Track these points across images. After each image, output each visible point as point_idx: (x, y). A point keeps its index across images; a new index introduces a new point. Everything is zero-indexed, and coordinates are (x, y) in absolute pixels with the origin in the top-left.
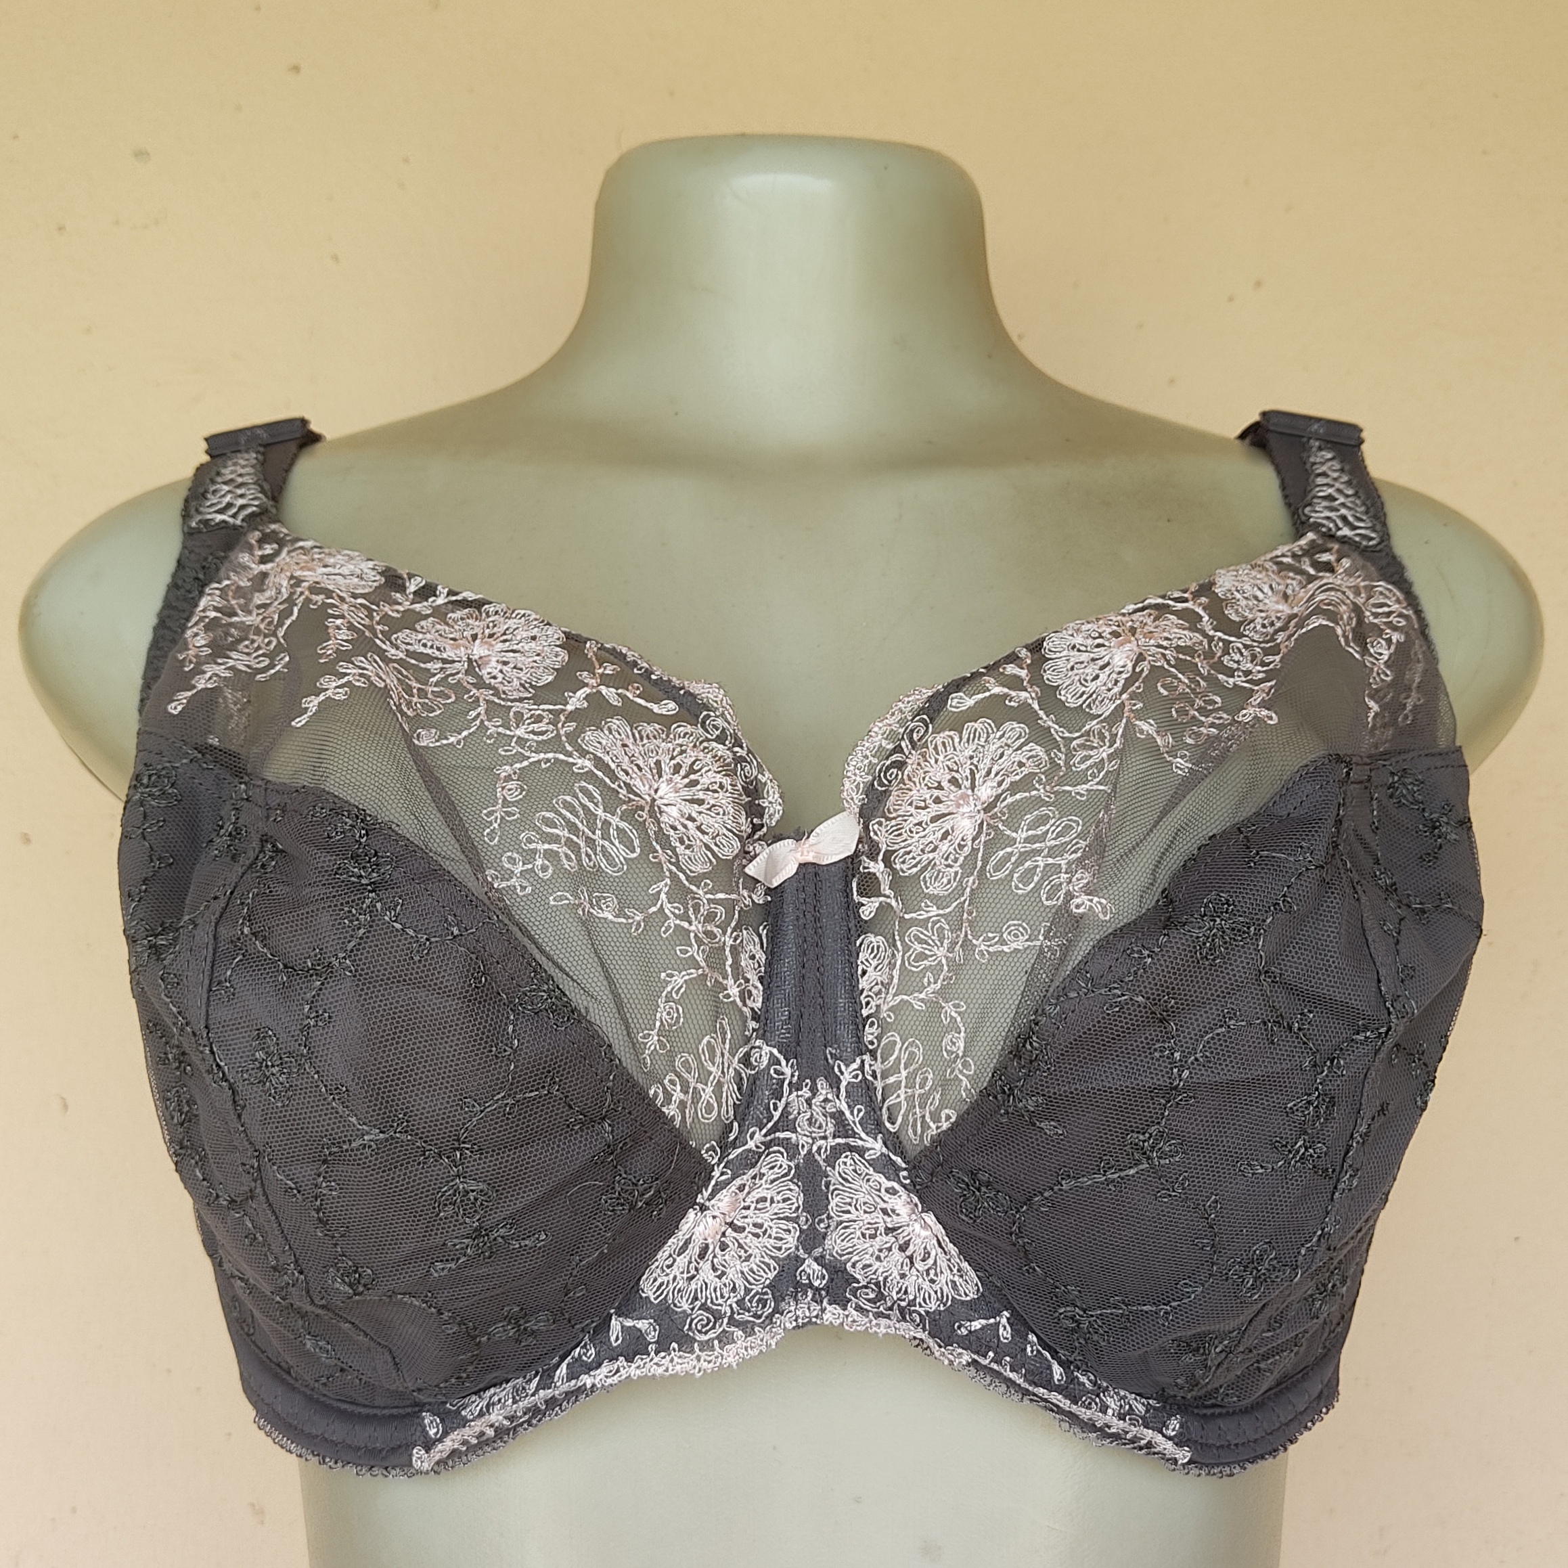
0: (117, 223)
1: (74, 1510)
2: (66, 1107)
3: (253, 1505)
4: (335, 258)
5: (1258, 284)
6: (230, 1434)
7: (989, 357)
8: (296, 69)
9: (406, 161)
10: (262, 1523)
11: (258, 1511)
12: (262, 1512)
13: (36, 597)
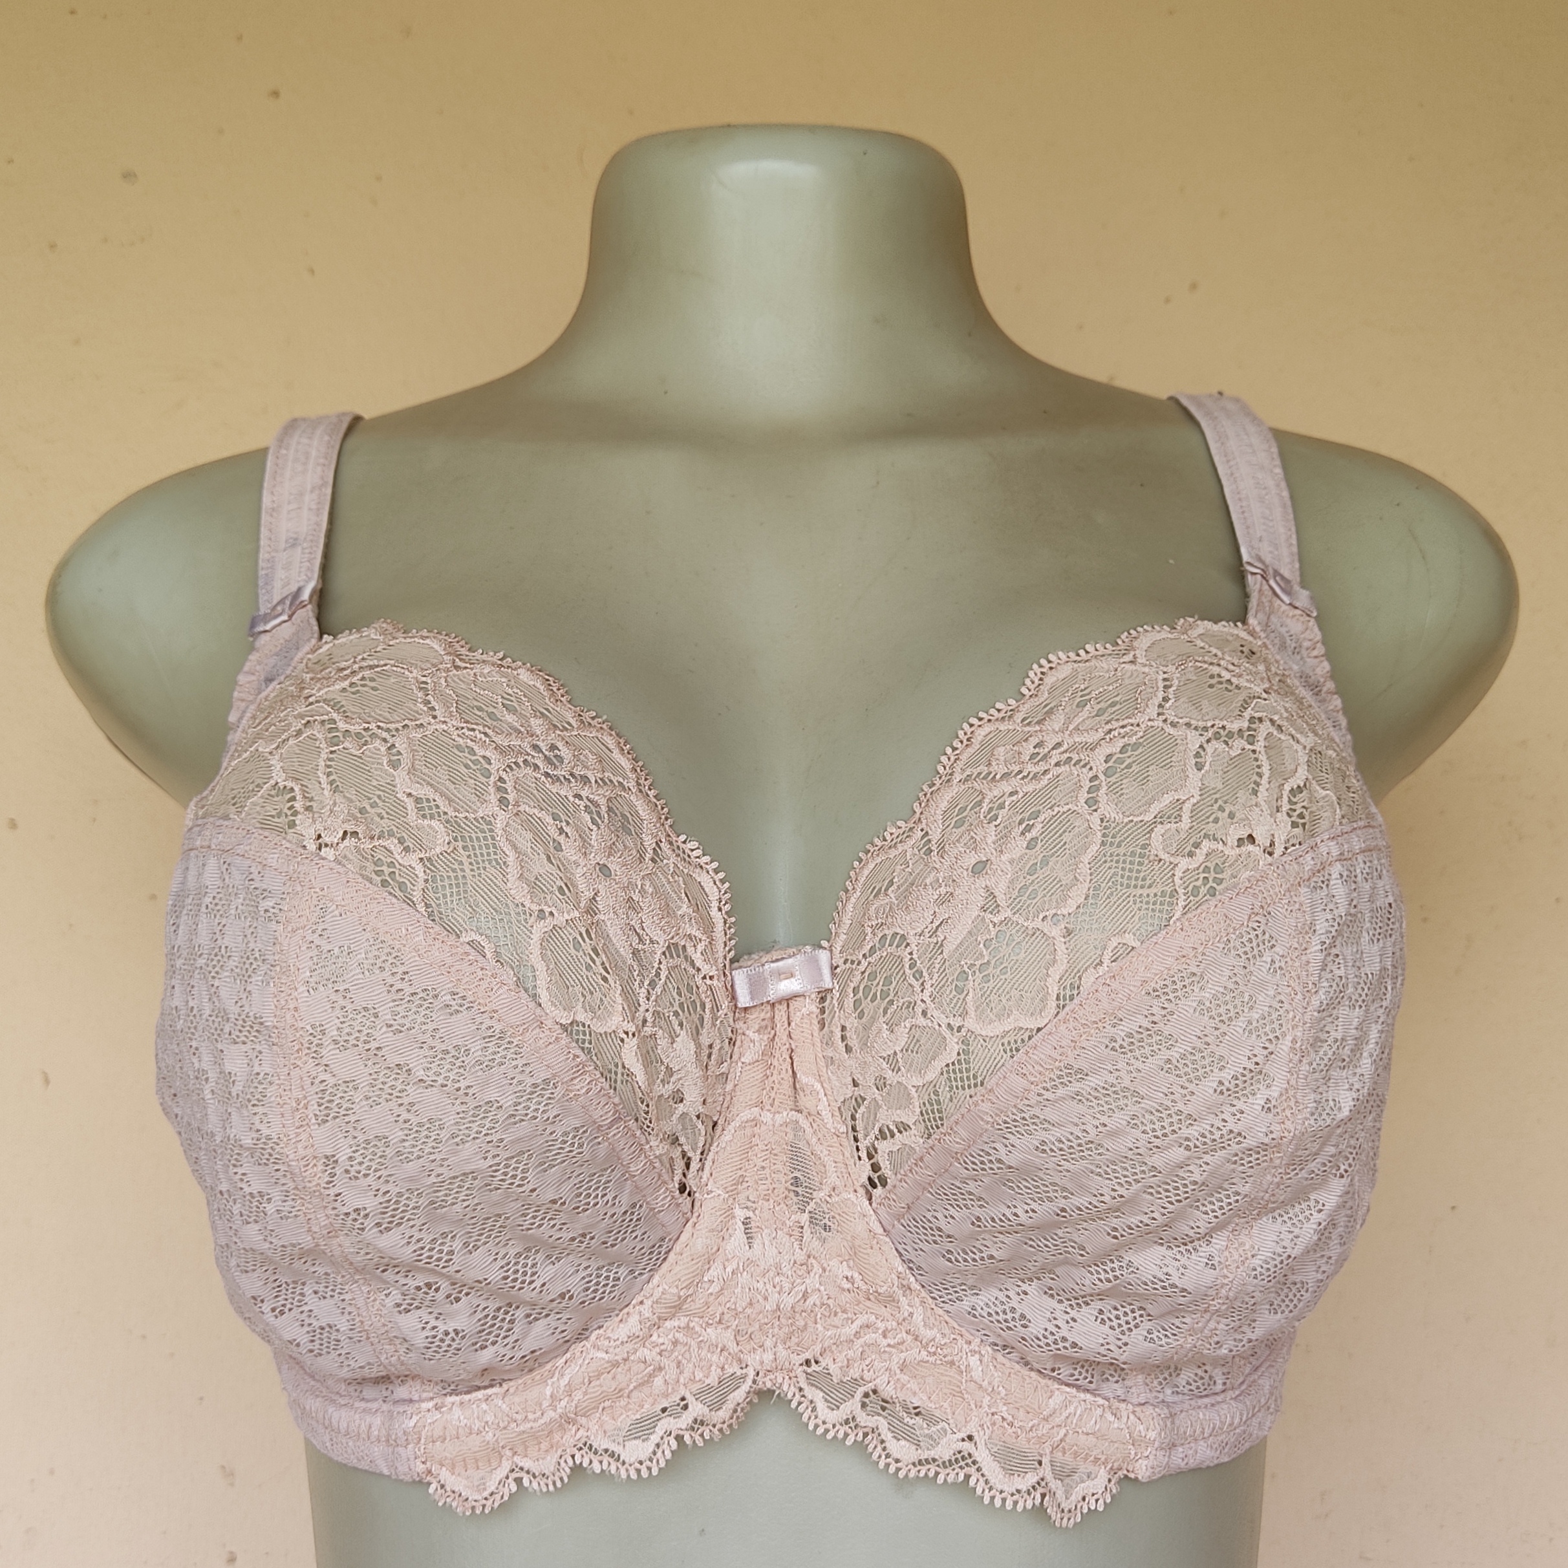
0: (105, 240)
1: (52, 1472)
2: (47, 1081)
3: (223, 1467)
4: (312, 271)
5: (1194, 287)
6: (201, 1399)
8: (276, 94)
9: (379, 178)
10: (232, 1485)
11: (228, 1473)
12: (232, 1474)
13: (60, 576)
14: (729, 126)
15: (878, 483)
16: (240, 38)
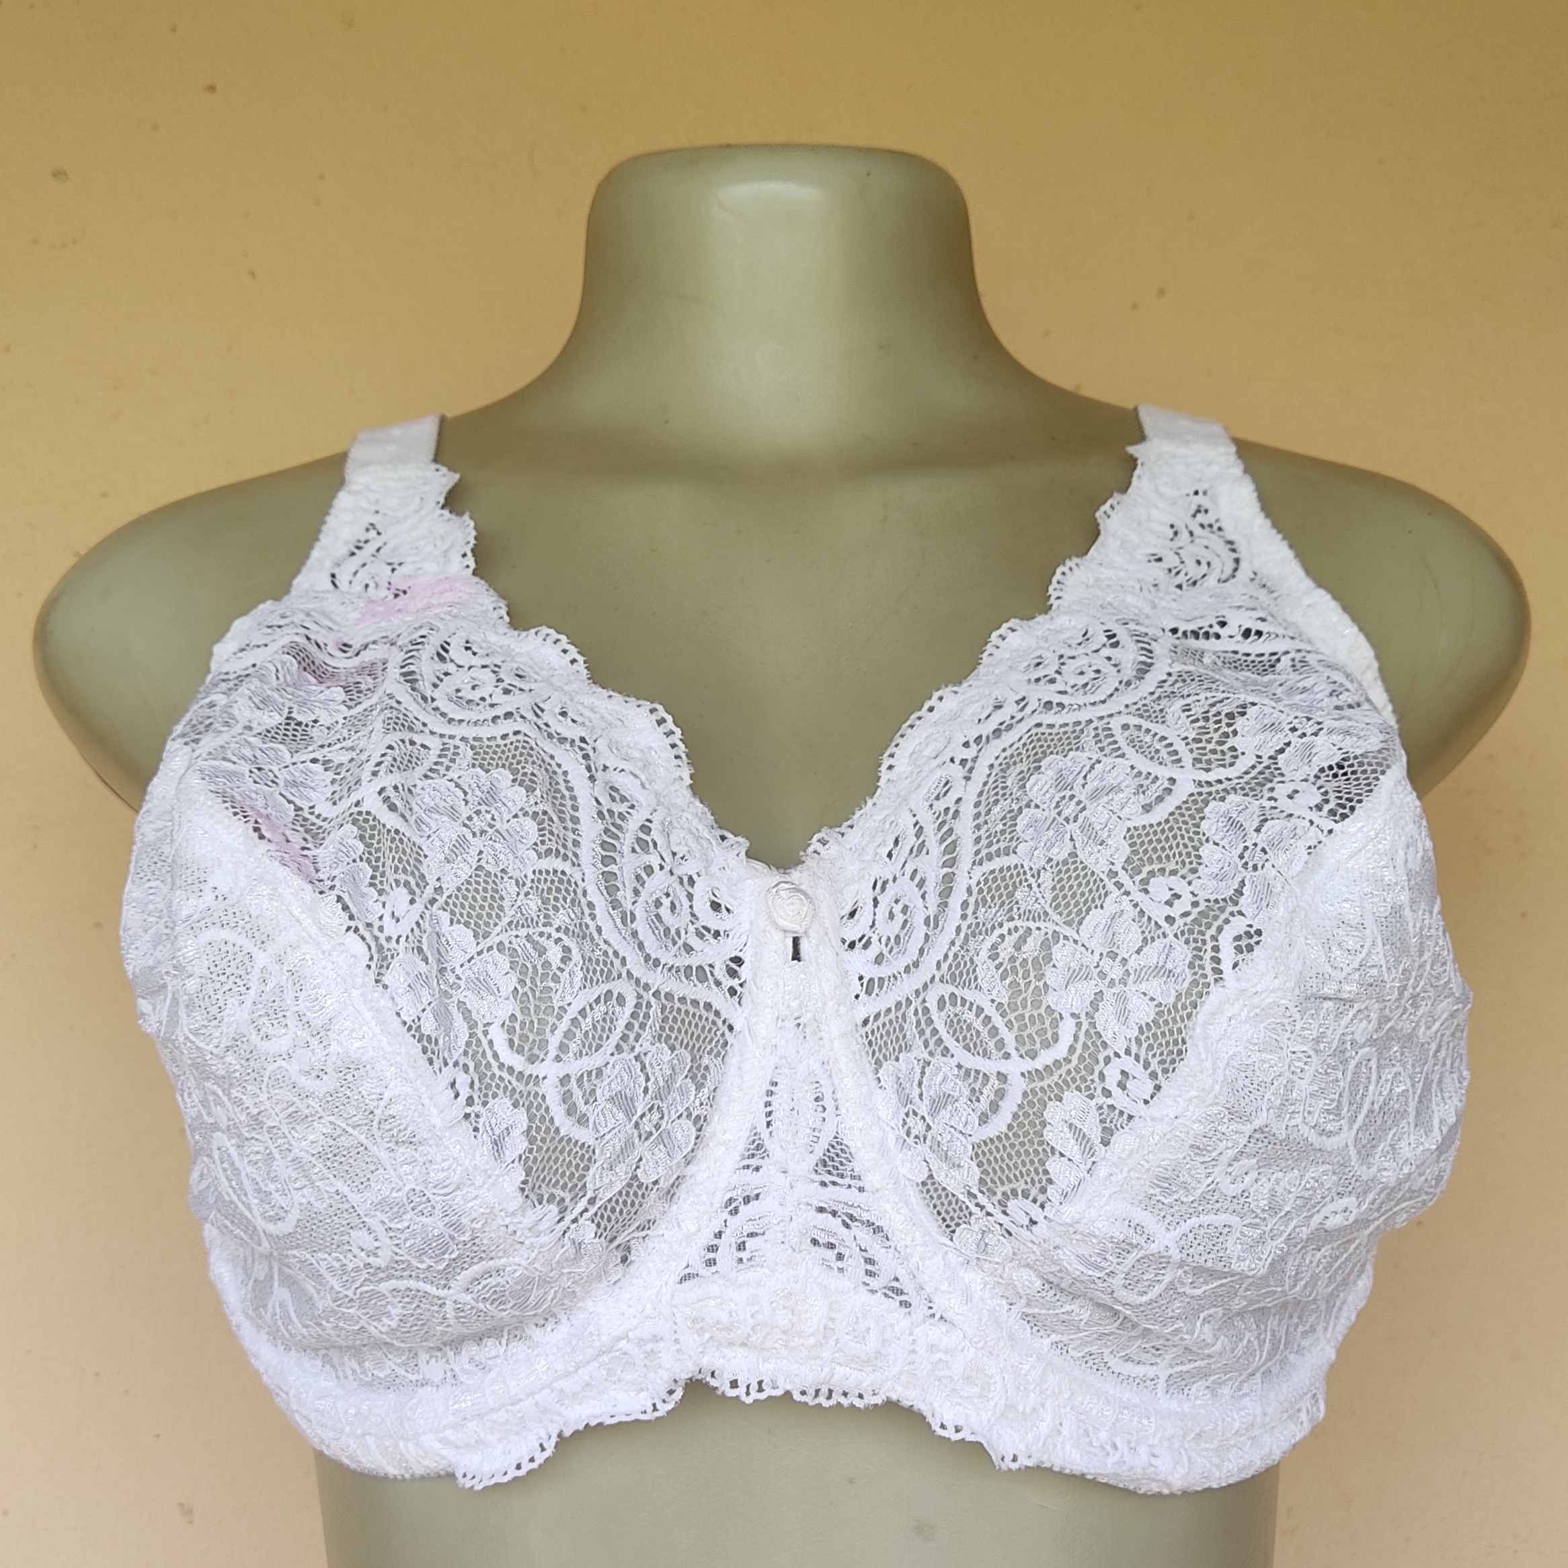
0: (36, 242)
3: (182, 1505)
4: (253, 274)
5: (1161, 292)
6: (158, 1436)
7: (975, 358)
8: (212, 88)
9: (321, 177)
10: (191, 1522)
11: (187, 1511)
12: (191, 1511)
13: (49, 614)
14: (729, 146)
15: (886, 517)
16: (174, 30)
